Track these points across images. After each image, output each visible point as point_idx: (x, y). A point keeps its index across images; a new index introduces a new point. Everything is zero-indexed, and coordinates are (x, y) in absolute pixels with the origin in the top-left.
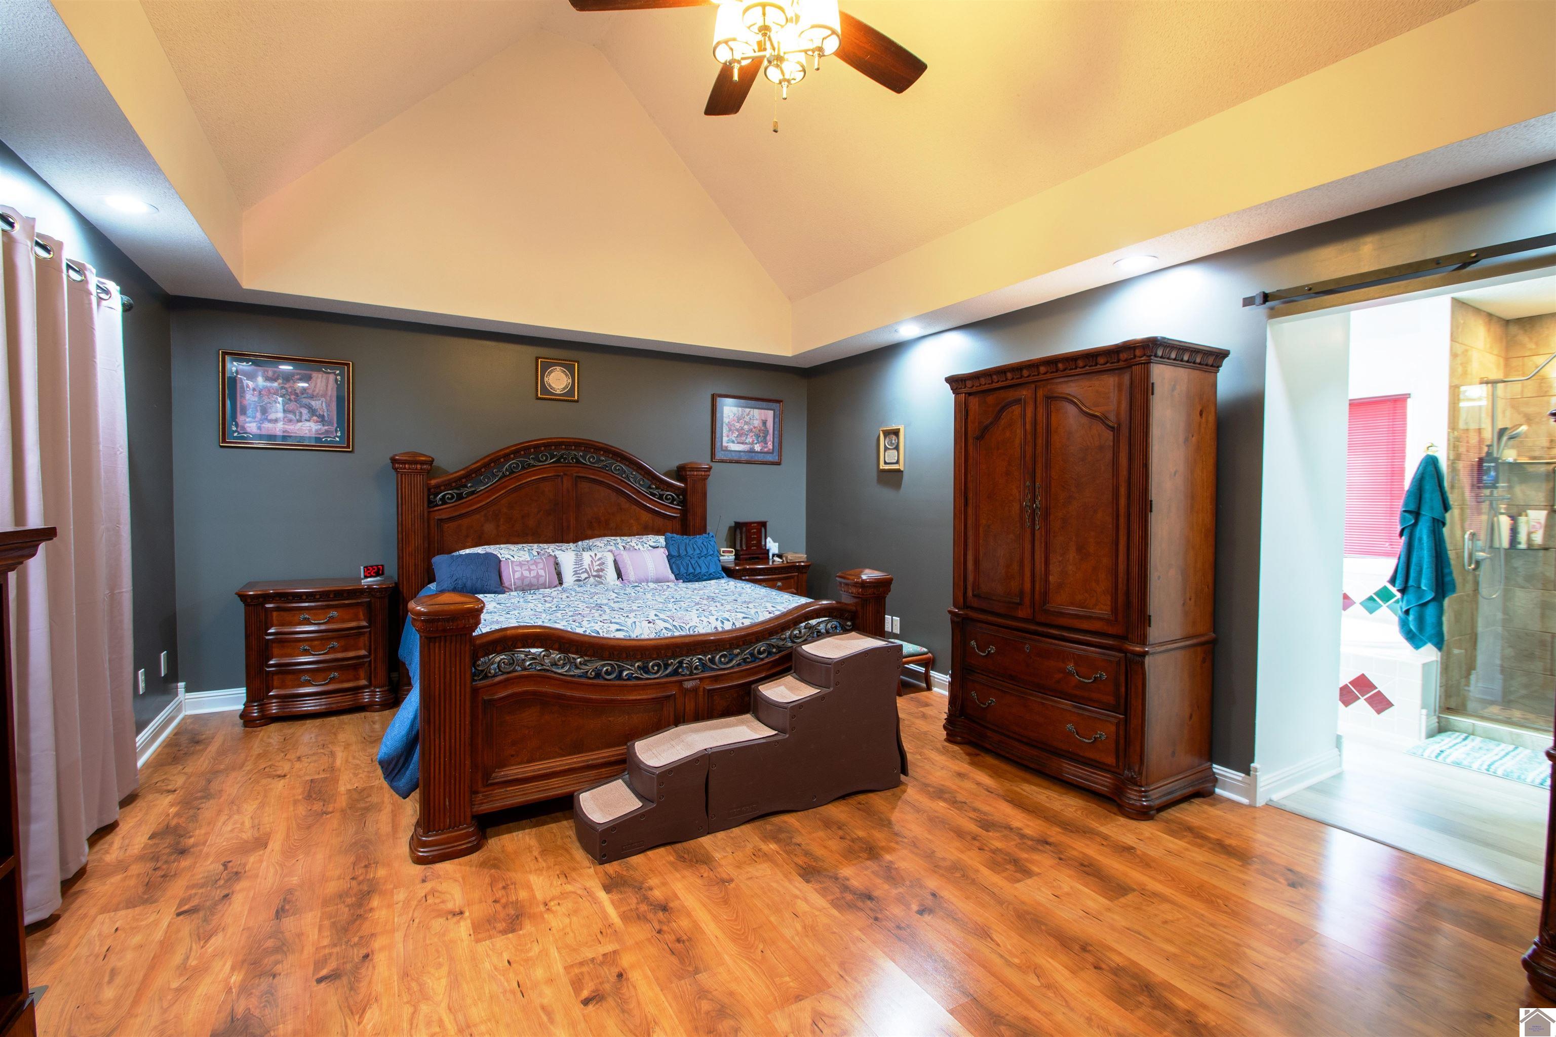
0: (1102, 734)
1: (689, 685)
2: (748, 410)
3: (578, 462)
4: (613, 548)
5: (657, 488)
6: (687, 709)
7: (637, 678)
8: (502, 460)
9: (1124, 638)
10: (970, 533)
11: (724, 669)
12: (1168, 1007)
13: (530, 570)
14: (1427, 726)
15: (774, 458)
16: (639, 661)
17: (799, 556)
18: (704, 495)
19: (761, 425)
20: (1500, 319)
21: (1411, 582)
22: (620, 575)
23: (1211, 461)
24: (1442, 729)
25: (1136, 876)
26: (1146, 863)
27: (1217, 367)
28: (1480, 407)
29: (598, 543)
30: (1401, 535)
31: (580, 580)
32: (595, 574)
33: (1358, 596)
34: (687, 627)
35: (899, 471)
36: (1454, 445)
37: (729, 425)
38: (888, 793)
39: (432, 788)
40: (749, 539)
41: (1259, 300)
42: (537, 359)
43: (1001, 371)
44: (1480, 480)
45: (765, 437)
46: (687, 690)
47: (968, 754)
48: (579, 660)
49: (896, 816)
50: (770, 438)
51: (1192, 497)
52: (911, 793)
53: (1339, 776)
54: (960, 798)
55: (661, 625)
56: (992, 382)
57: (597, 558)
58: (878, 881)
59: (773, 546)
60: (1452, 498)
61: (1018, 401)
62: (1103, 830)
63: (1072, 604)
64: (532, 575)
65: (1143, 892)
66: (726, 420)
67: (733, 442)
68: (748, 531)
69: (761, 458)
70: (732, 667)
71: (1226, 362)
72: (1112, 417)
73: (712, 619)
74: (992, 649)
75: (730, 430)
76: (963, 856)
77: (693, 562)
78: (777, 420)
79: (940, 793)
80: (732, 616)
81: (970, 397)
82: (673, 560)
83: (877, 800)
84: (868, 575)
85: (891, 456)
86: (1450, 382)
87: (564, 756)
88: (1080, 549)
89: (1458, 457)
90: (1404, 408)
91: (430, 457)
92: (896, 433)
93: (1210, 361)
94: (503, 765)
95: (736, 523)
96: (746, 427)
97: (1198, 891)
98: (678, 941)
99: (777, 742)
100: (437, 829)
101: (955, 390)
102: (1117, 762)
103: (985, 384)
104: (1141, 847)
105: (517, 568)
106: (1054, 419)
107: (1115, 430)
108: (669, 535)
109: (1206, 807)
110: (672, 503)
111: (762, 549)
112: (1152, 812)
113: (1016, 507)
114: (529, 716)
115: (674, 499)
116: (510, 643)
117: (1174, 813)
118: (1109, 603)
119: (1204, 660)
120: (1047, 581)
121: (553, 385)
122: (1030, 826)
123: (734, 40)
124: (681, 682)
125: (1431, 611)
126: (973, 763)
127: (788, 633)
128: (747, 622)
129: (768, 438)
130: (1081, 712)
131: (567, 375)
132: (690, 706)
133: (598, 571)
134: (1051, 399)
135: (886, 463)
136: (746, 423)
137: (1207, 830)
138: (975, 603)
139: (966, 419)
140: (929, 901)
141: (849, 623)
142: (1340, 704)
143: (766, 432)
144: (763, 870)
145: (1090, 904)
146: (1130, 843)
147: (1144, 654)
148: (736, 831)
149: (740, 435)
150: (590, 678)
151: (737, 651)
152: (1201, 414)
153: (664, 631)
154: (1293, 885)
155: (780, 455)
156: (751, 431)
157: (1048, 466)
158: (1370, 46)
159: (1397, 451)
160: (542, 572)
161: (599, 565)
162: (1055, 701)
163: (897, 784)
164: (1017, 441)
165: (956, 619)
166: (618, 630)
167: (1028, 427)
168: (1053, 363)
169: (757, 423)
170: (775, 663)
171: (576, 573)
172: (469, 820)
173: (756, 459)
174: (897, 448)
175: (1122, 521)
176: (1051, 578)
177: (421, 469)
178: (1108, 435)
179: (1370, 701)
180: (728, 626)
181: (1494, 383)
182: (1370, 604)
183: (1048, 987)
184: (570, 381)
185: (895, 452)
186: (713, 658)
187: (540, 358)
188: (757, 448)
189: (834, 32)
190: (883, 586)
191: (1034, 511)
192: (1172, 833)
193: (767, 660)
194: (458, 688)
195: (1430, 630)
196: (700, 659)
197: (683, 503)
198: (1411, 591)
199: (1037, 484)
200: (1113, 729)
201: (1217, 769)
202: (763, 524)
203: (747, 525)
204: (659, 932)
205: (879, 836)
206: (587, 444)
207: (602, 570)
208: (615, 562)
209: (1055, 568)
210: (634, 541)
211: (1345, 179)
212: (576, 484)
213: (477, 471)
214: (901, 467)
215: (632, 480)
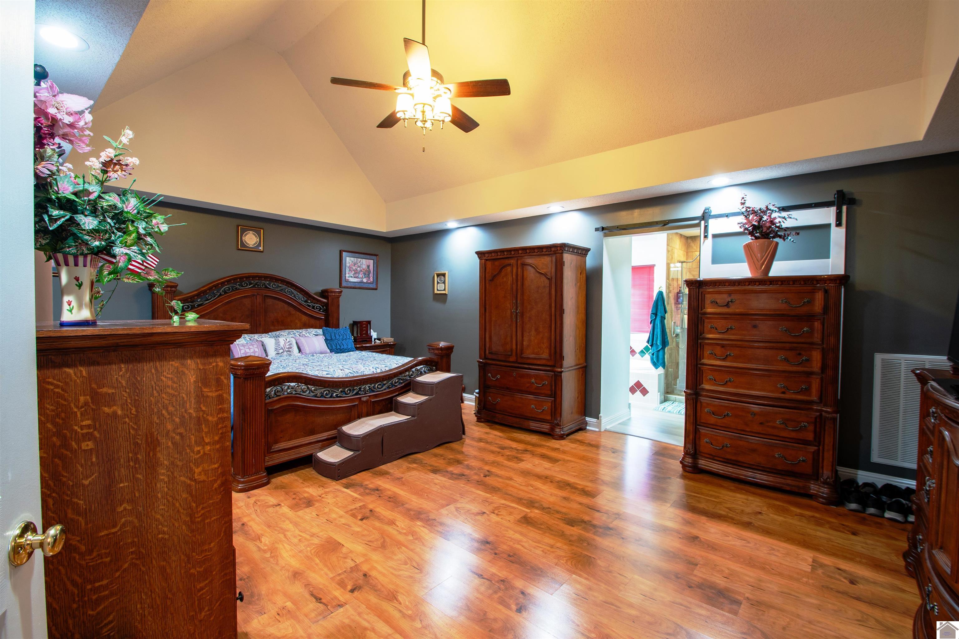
0: (545, 408)
1: (364, 399)
2: (359, 259)
3: (266, 287)
4: (293, 336)
5: (311, 302)
6: (363, 411)
7: (340, 397)
8: (220, 285)
9: (554, 366)
10: (487, 324)
11: (379, 391)
12: (576, 488)
13: (250, 349)
14: (660, 400)
15: (373, 286)
16: (341, 388)
17: (389, 339)
18: (338, 306)
19: (367, 268)
20: (685, 236)
21: (654, 342)
22: (300, 351)
23: (584, 293)
24: (665, 400)
25: (561, 456)
26: (564, 452)
27: (586, 255)
28: (678, 270)
29: (283, 333)
30: (651, 323)
31: (279, 354)
32: (287, 350)
33: (638, 350)
34: (360, 372)
35: (445, 294)
36: (668, 286)
37: (350, 267)
38: (458, 442)
39: (246, 454)
40: (361, 331)
41: (601, 229)
42: (238, 226)
43: (502, 251)
44: (677, 301)
45: (369, 275)
46: (363, 401)
47: (488, 426)
48: (313, 388)
49: (465, 449)
50: (371, 275)
51: (578, 307)
52: (467, 441)
53: (629, 419)
54: (489, 441)
55: (347, 371)
56: (498, 255)
57: (288, 341)
58: (464, 470)
59: (374, 335)
60: (668, 308)
61: (509, 265)
62: (547, 444)
63: (533, 354)
64: (251, 351)
65: (564, 460)
66: (348, 265)
67: (352, 277)
68: (361, 326)
69: (366, 286)
70: (382, 390)
71: (589, 253)
72: (549, 274)
73: (371, 368)
74: (499, 376)
75: (350, 270)
76: (496, 459)
77: (339, 343)
78: (375, 265)
79: (480, 440)
80: (380, 366)
81: (488, 261)
82: (328, 342)
83: (454, 445)
84: (442, 344)
85: (441, 286)
86: (667, 261)
87: (306, 437)
88: (536, 330)
89: (670, 292)
90: (653, 271)
91: (176, 283)
92: (444, 275)
93: (584, 252)
94: (276, 442)
95: (354, 322)
96: (359, 269)
97: (583, 458)
98: (390, 498)
99: (412, 421)
100: (248, 474)
101: (480, 258)
102: (552, 418)
103: (494, 256)
104: (562, 448)
105: (242, 348)
106: (525, 273)
107: (550, 280)
108: (325, 328)
109: (583, 433)
110: (319, 311)
111: (368, 336)
112: (565, 436)
113: (509, 312)
114: (289, 417)
115: (320, 309)
116: (281, 381)
117: (572, 436)
118: (548, 352)
119: (582, 375)
120: (522, 344)
121: (248, 242)
122: (521, 447)
123: (406, 111)
124: (360, 398)
125: (661, 353)
126: (491, 429)
127: (407, 373)
128: (387, 369)
129: (370, 275)
130: (537, 399)
131: (256, 236)
132: (364, 410)
133: (288, 348)
134: (524, 265)
135: (438, 290)
136: (359, 267)
137: (584, 440)
138: (490, 356)
139: (485, 271)
140: (487, 473)
141: (434, 368)
142: (630, 393)
143: (369, 272)
144: (414, 473)
145: (546, 466)
146: (558, 447)
147: (561, 372)
148: (395, 462)
149: (355, 273)
150: (318, 397)
151: (385, 382)
152: (581, 274)
153: (349, 374)
154: (614, 452)
155: (377, 284)
156: (361, 271)
157: (523, 294)
158: (636, 144)
159: (650, 288)
160: (256, 350)
161: (289, 345)
162: (527, 396)
163: (461, 439)
164: (509, 282)
165: (481, 365)
166: (327, 374)
167: (514, 276)
168: (525, 250)
169: (364, 267)
170: (402, 388)
171: (276, 350)
172: (264, 469)
173: (364, 286)
174: (444, 283)
175: (553, 318)
176: (524, 343)
177: (171, 290)
178: (547, 282)
179: (641, 391)
180: (379, 371)
181: (682, 262)
182: (642, 353)
183: (536, 489)
184: (258, 240)
185: (443, 285)
186: (375, 386)
187: (240, 226)
188: (365, 280)
189: (450, 116)
190: (449, 350)
191: (517, 313)
192: (572, 442)
193: (399, 386)
194: (259, 403)
195: (661, 361)
196: (369, 386)
197: (326, 311)
198: (654, 345)
199: (518, 302)
200: (550, 404)
201: (588, 419)
202: (369, 322)
203: (361, 322)
204: (380, 497)
205: (459, 457)
206: (272, 277)
207: (291, 348)
208: (296, 342)
209: (526, 339)
210: (304, 332)
211: (628, 191)
212: (265, 300)
213: (204, 292)
214: (446, 292)
215: (297, 297)
